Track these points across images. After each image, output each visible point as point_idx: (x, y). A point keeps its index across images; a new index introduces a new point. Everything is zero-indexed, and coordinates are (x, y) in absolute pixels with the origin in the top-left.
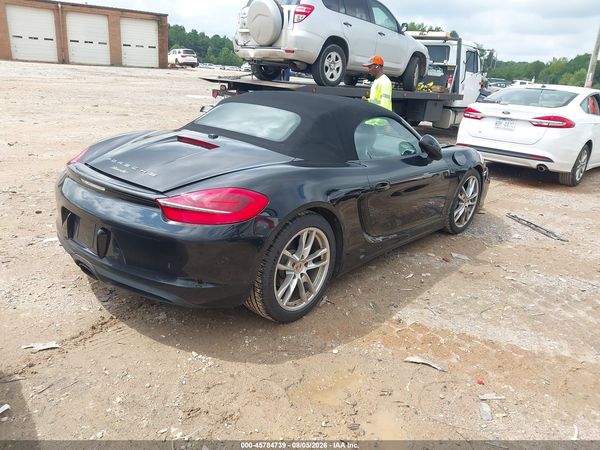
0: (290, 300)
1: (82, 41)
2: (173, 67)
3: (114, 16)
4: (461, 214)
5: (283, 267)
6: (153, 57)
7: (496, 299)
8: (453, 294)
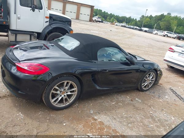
0: (58, 103)
1: (69, 12)
2: (93, 21)
3: (79, 5)
4: (145, 85)
5: (55, 92)
6: (88, 18)
7: (139, 119)
8: (124, 114)
